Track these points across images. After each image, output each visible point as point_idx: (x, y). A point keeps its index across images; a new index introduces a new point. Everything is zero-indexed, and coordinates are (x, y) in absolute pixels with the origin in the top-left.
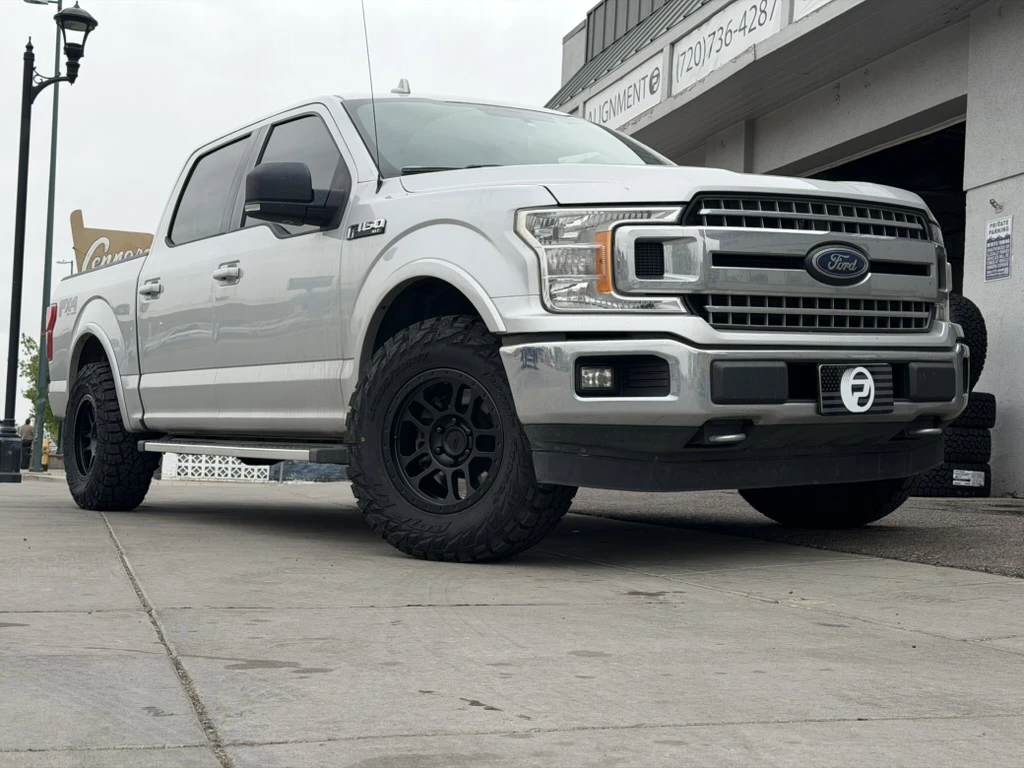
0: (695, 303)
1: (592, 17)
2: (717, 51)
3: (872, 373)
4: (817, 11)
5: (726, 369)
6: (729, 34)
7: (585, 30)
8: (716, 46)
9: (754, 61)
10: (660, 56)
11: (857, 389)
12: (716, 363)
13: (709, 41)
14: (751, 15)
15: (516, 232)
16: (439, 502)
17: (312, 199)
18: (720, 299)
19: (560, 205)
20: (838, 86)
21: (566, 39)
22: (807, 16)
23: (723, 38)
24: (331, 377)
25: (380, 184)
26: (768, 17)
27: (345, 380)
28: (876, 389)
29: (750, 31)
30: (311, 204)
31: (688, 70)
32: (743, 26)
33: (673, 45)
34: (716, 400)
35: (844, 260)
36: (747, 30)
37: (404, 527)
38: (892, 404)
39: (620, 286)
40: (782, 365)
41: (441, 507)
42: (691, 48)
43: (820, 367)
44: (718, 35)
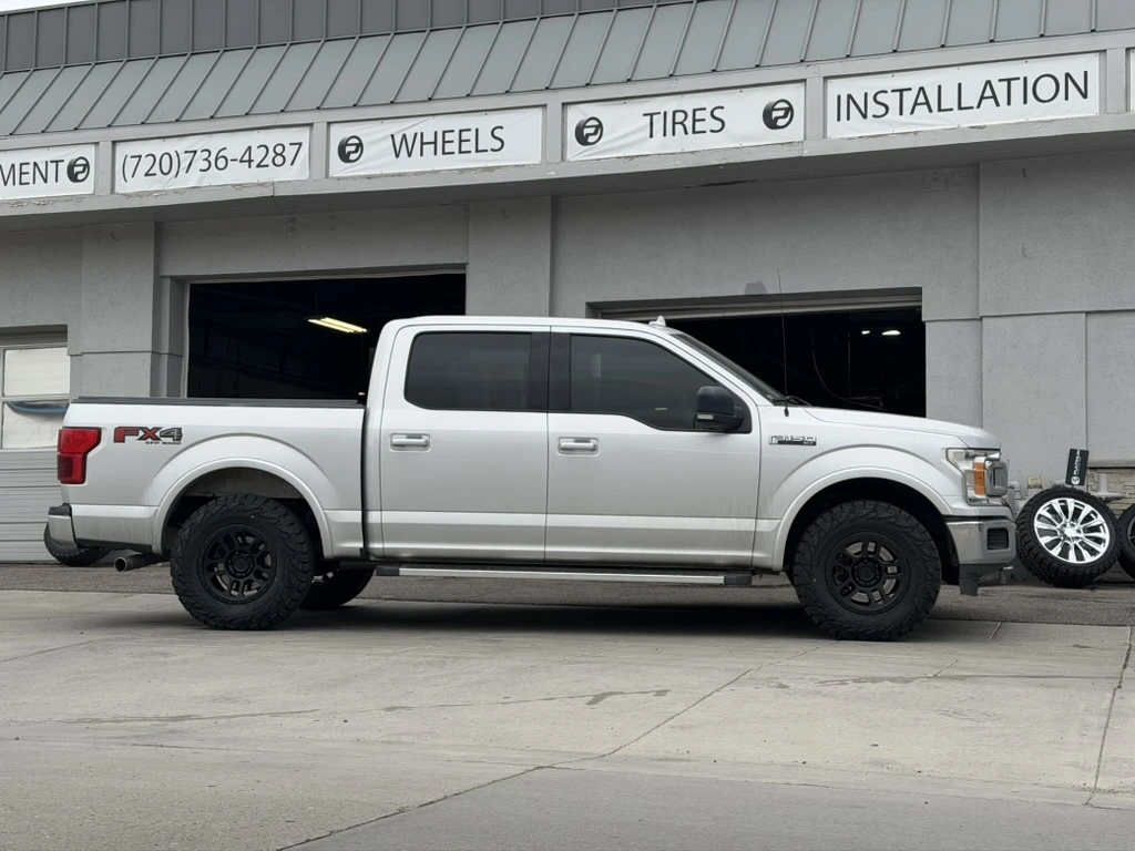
2: (203, 170)
6: (222, 159)
8: (200, 165)
9: (274, 197)
10: (94, 147)
13: (185, 157)
14: (258, 152)
15: (947, 459)
20: (293, 221)
22: (350, 178)
23: (212, 160)
25: (787, 411)
27: (762, 533)
29: (259, 166)
31: (147, 175)
32: (246, 159)
33: (115, 142)
36: (254, 164)
42: (152, 155)
44: (201, 156)
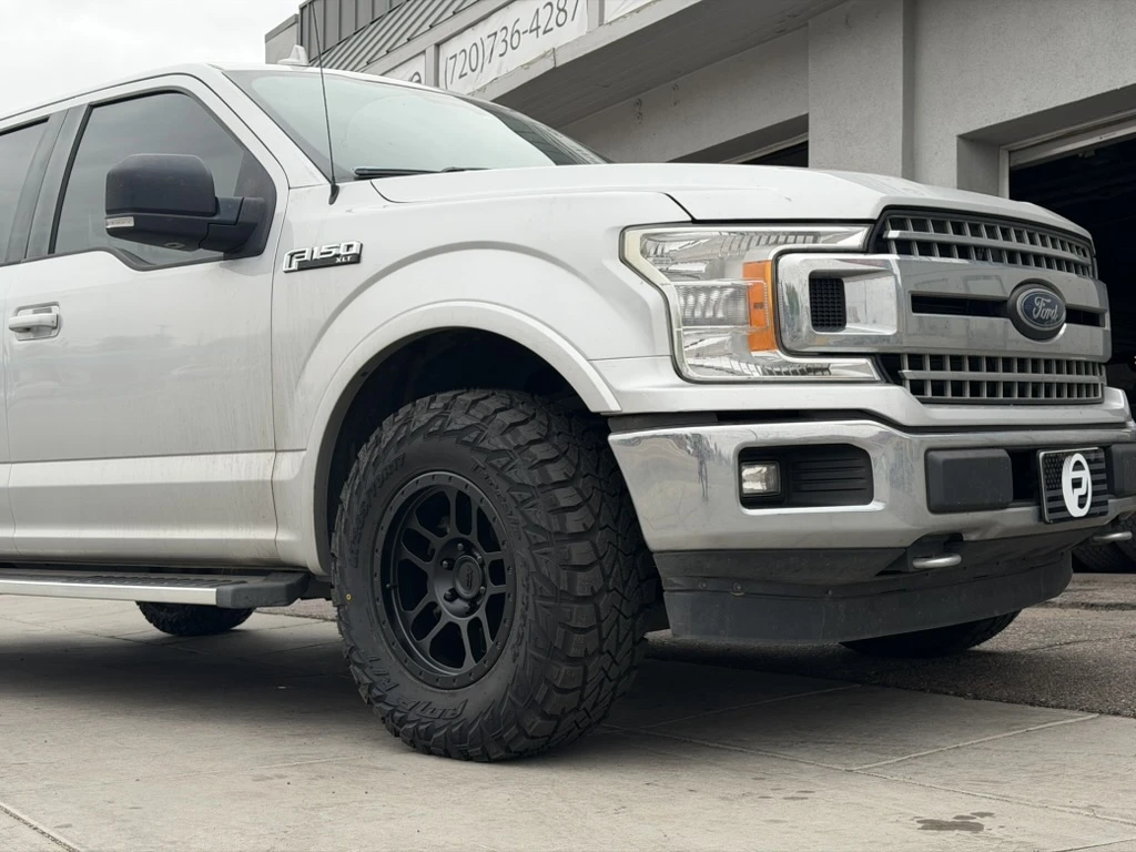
0: (889, 366)
1: (306, 11)
2: (501, 55)
3: (1088, 461)
4: (638, 11)
5: (946, 462)
6: (516, 35)
7: (296, 28)
8: (500, 48)
9: (554, 69)
10: (422, 58)
11: (1077, 484)
12: (932, 453)
13: (488, 43)
14: (544, 14)
15: (624, 261)
16: (453, 673)
17: (217, 210)
18: (916, 361)
19: (695, 222)
20: (639, 103)
21: (269, 37)
22: (624, 17)
23: (508, 39)
24: (254, 477)
25: (335, 191)
26: (570, 17)
27: (282, 483)
28: (1094, 483)
29: (545, 32)
30: (216, 218)
31: (461, 76)
32: (534, 26)
33: (438, 45)
34: (935, 508)
35: (1048, 305)
36: (541, 31)
37: (412, 716)
38: (1106, 503)
39: (787, 343)
40: (1003, 453)
41: (454, 679)
42: (464, 51)
43: (1042, 454)
44: (501, 35)
